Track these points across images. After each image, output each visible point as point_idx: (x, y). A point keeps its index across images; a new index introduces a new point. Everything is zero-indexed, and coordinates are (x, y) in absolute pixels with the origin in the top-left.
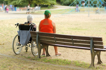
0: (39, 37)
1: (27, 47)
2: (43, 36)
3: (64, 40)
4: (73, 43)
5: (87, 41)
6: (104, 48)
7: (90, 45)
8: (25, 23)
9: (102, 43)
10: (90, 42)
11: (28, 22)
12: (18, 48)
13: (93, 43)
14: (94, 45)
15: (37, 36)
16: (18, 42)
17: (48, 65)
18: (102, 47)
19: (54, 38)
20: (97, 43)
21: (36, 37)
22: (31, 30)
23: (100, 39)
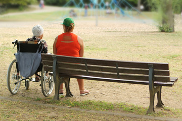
0: (57, 63)
1: (28, 81)
2: (65, 63)
3: (102, 69)
4: (118, 74)
5: (143, 69)
6: (171, 80)
7: (148, 77)
8: (29, 40)
9: (168, 74)
10: (148, 71)
11: (34, 38)
12: (16, 84)
13: (154, 73)
14: (155, 76)
15: (54, 62)
16: (16, 74)
17: (78, 111)
18: (168, 80)
19: (84, 65)
20: (159, 73)
21: (51, 64)
22: (39, 52)
23: (166, 66)
